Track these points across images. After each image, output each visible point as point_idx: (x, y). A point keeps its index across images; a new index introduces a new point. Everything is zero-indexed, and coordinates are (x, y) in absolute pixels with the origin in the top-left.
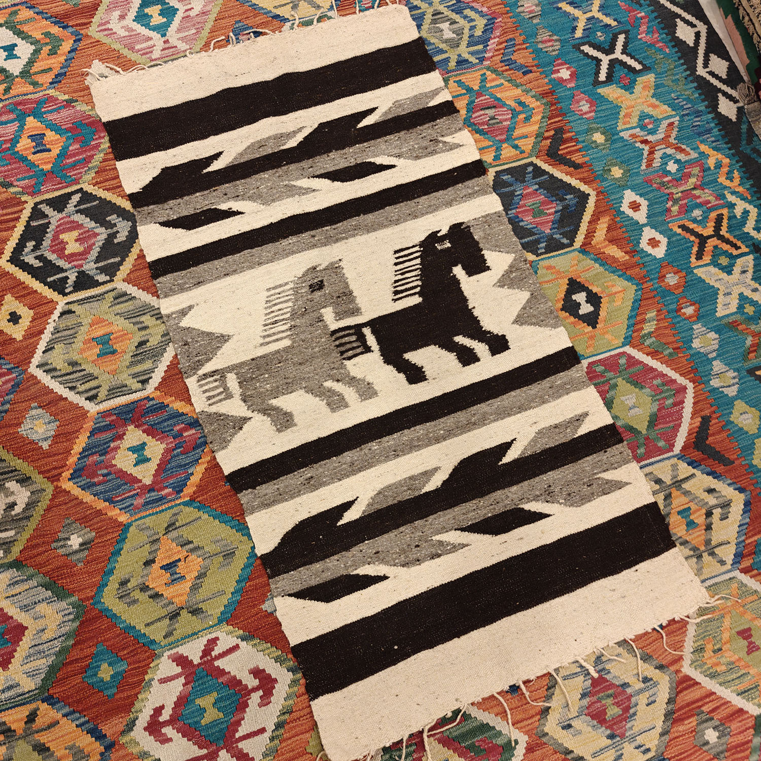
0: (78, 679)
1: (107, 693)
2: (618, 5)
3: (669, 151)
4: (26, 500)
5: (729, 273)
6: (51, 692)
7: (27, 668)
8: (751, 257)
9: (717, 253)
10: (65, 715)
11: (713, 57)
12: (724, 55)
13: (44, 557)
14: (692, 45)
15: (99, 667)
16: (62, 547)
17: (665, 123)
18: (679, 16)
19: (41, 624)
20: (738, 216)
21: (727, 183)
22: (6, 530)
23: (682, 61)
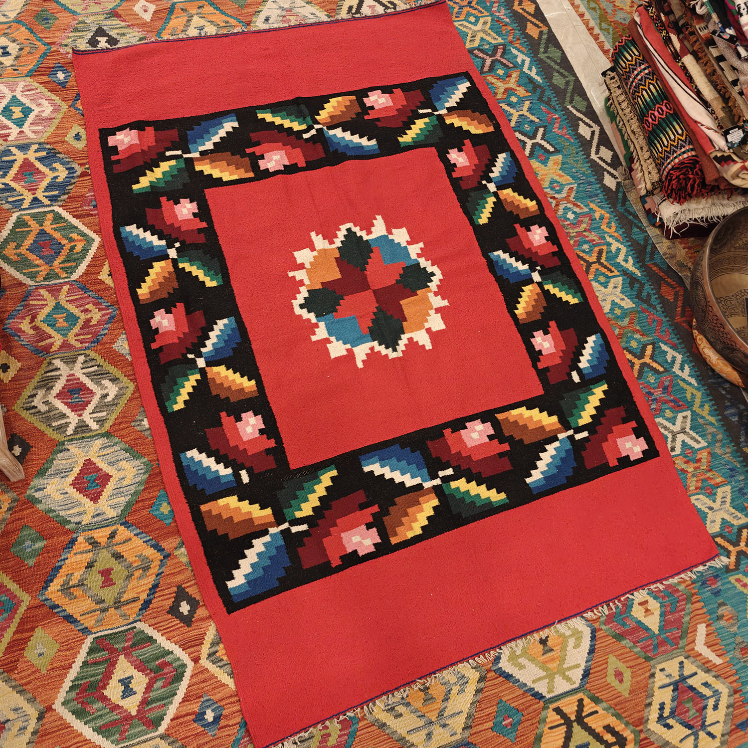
0: (146, 512)
1: (165, 522)
2: (541, 109)
3: (569, 205)
4: (116, 393)
5: (606, 287)
6: (127, 519)
7: (110, 502)
8: (621, 278)
9: (597, 274)
10: (136, 535)
11: (602, 148)
12: (610, 147)
13: (126, 431)
14: (588, 139)
15: (161, 504)
16: (139, 425)
17: (566, 188)
18: (581, 120)
19: (122, 474)
20: (614, 251)
21: (607, 230)
22: (100, 411)
23: (581, 149)
